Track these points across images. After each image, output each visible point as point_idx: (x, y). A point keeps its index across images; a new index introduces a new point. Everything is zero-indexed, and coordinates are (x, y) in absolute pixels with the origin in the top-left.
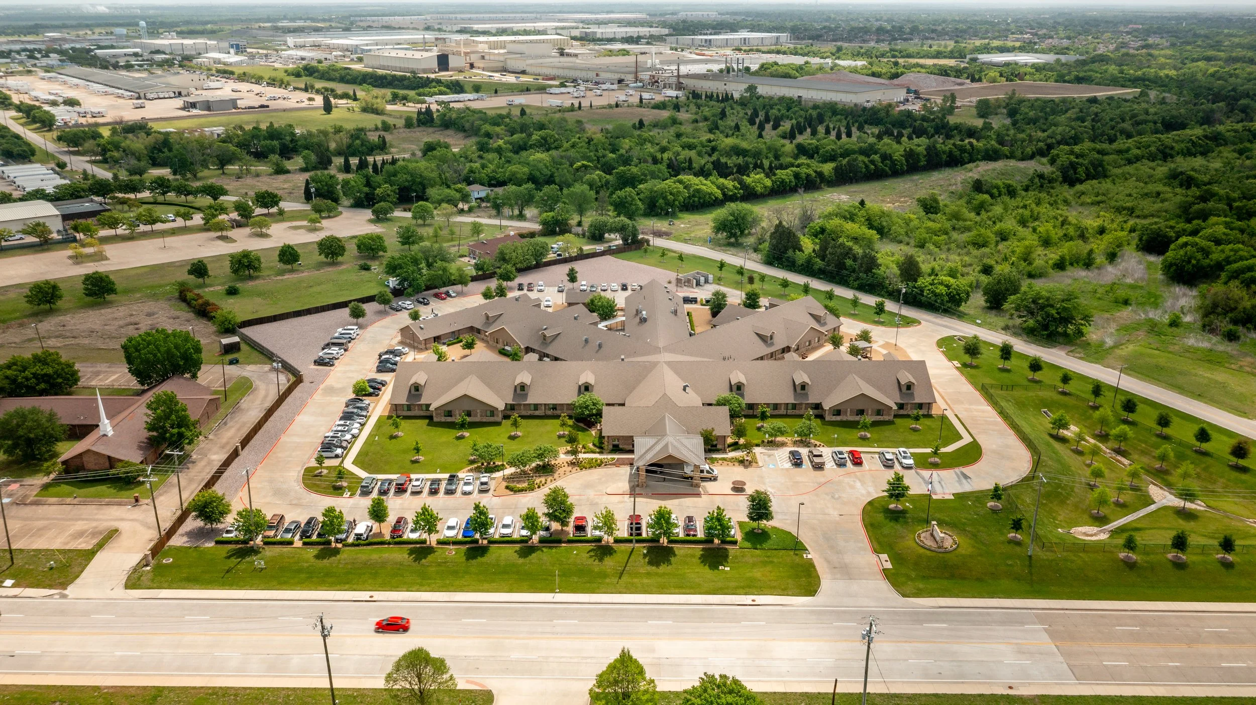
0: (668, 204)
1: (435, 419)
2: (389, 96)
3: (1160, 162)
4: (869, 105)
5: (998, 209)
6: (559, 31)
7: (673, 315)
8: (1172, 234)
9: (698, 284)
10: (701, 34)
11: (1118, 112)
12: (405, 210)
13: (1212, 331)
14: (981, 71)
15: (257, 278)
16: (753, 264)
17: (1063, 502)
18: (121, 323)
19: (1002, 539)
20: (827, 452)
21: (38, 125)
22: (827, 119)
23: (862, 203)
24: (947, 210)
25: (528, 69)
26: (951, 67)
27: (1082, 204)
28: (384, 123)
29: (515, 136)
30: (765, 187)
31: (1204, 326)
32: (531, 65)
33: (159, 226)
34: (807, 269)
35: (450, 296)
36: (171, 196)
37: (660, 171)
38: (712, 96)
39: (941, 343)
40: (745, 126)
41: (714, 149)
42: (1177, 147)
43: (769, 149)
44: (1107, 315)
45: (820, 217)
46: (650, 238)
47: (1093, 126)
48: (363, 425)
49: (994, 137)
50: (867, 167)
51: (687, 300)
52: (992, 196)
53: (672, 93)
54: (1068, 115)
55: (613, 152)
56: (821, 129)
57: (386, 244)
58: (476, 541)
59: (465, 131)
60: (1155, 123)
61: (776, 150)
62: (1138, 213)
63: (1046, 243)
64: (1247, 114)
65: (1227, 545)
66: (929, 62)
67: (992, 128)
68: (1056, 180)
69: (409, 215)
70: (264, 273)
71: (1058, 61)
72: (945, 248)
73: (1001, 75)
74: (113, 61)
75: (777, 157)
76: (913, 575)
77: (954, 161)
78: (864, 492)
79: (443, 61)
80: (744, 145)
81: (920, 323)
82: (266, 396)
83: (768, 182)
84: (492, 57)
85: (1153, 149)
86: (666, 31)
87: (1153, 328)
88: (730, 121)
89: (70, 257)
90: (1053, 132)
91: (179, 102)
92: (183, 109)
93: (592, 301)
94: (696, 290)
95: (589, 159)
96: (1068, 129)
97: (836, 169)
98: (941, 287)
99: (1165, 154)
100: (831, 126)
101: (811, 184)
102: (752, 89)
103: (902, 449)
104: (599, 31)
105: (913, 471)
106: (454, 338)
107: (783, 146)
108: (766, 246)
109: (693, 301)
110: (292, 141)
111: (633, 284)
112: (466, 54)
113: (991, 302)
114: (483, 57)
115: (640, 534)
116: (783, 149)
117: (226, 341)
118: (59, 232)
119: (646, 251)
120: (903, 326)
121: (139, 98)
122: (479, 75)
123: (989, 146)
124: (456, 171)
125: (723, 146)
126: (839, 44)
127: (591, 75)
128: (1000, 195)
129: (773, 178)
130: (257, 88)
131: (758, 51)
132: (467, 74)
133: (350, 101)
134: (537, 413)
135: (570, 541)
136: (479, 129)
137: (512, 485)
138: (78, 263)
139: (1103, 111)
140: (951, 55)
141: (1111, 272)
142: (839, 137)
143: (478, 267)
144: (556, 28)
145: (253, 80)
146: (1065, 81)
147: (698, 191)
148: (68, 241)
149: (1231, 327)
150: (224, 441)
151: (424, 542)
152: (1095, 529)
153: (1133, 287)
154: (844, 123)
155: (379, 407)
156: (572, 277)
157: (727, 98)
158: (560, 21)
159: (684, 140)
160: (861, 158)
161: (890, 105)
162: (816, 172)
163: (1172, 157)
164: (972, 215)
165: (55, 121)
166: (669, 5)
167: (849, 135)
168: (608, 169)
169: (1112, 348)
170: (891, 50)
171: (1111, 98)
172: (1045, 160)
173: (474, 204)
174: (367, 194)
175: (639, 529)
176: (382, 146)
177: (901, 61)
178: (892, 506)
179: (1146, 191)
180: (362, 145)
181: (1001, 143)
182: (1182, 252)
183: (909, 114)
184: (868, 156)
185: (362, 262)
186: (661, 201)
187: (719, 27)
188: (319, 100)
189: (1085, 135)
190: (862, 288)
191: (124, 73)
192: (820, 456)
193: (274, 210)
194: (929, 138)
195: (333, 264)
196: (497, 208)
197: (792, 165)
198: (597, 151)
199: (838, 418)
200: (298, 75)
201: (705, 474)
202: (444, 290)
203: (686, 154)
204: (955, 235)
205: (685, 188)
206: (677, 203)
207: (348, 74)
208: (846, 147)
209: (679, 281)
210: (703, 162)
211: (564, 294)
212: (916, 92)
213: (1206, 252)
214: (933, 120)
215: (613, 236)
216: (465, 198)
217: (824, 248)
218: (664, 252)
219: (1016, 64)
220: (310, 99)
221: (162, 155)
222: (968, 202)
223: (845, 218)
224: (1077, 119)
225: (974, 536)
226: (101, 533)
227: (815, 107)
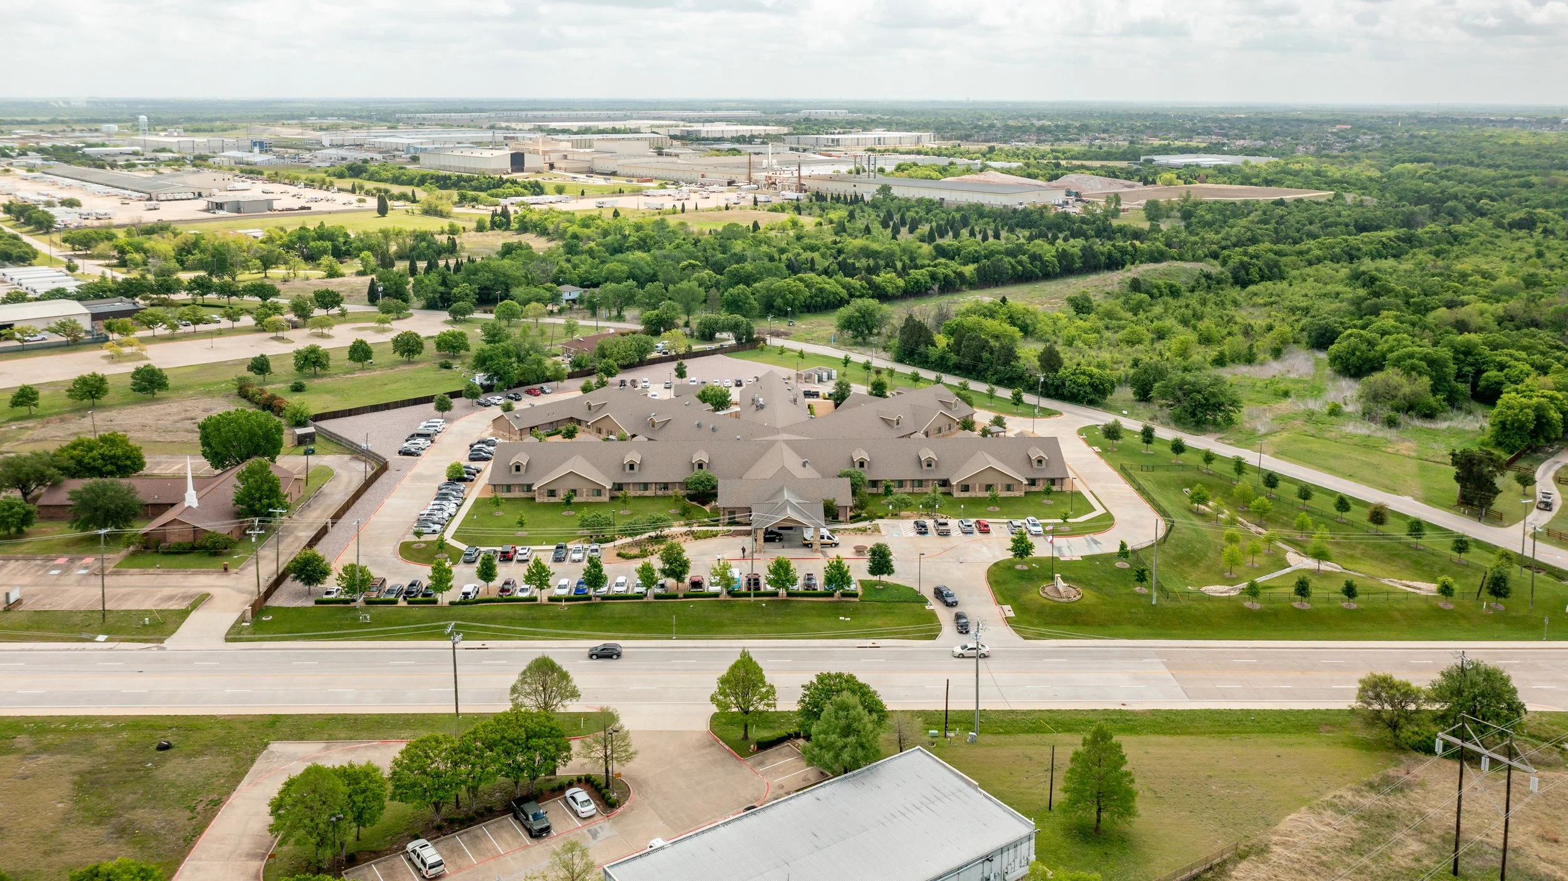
0: (787, 304)
1: (537, 500)
2: (456, 198)
3: (1345, 264)
4: (1020, 208)
5: (1158, 310)
6: (654, 130)
7: (792, 405)
8: (1341, 329)
9: (820, 380)
10: (827, 133)
11: (1305, 214)
12: (485, 312)
13: (1372, 419)
14: (1156, 173)
15: (323, 376)
16: (881, 361)
17: (1195, 564)
18: (175, 418)
19: (1127, 591)
20: (953, 523)
21: (32, 227)
22: (972, 222)
23: (1004, 300)
24: (1100, 309)
25: (620, 171)
26: (1122, 169)
27: (1254, 306)
28: (452, 226)
29: (609, 238)
30: (897, 287)
31: (1364, 414)
32: (623, 165)
33: (201, 327)
34: (941, 365)
35: (544, 392)
36: (212, 297)
37: (777, 268)
38: (839, 197)
39: (1080, 432)
40: (876, 227)
41: (840, 252)
42: (1365, 248)
43: (904, 251)
44: (1265, 406)
45: (957, 315)
46: (768, 337)
47: (1275, 229)
48: (459, 506)
49: (1162, 239)
50: (1013, 267)
51: (808, 394)
52: (1152, 296)
53: (794, 195)
54: (1250, 218)
55: (724, 252)
56: (965, 232)
57: (469, 342)
58: (589, 598)
59: (548, 234)
60: (1347, 225)
61: (912, 252)
62: (1313, 313)
63: (1206, 340)
64: (1455, 217)
65: (1350, 591)
66: (1097, 164)
67: (1161, 231)
68: (1226, 282)
69: (492, 317)
70: (332, 371)
71: (1246, 163)
72: (1096, 347)
73: (1179, 177)
74: (110, 159)
75: (912, 259)
76: (1036, 621)
77: (1113, 263)
78: (990, 555)
79: (517, 161)
80: (875, 246)
81: (1061, 414)
82: (349, 482)
83: (901, 283)
84: (576, 157)
85: (1337, 250)
86: (785, 130)
87: (1310, 415)
88: (860, 224)
89: (105, 357)
90: (1227, 233)
91: (202, 203)
92: (207, 210)
93: (704, 392)
94: (819, 386)
95: (696, 258)
96: (1243, 231)
97: (978, 270)
98: (1083, 377)
99: (1351, 256)
100: (977, 229)
101: (949, 286)
102: (885, 189)
103: (1030, 518)
104: (705, 129)
105: (1041, 538)
106: (553, 428)
107: (920, 247)
108: (895, 342)
109: (816, 395)
110: (345, 243)
111: (748, 378)
112: (545, 153)
113: (1139, 394)
114: (565, 157)
115: (759, 589)
116: (919, 251)
117: (300, 431)
118: (87, 332)
119: (762, 349)
120: (1042, 417)
121: (150, 199)
122: (562, 176)
123: (1153, 248)
124: (543, 272)
125: (850, 247)
126: (992, 144)
127: (696, 176)
128: (1161, 295)
129: (907, 278)
130: (292, 190)
131: (895, 151)
132: (546, 175)
133: (407, 203)
134: (647, 493)
135: (686, 596)
136: (565, 231)
137: (622, 551)
138: (114, 363)
139: (1289, 213)
140: (1123, 156)
141: (1274, 368)
142: (985, 238)
143: (575, 364)
144: (652, 126)
145: (287, 181)
146: (1251, 184)
147: (821, 290)
148: (99, 341)
149: (1392, 414)
150: (310, 520)
151: (535, 599)
152: (1227, 588)
153: (1296, 382)
154: (993, 226)
155: (475, 491)
156: (681, 373)
157: (856, 200)
158: (654, 119)
159: (806, 241)
160: (1007, 259)
161: (1045, 207)
162: (955, 272)
163: (1359, 259)
164: (1129, 315)
165: (55, 222)
166: (788, 102)
167: (997, 236)
168: (719, 268)
169: (1266, 435)
170: (1053, 151)
171: (1300, 201)
172: (1215, 262)
173: (564, 304)
174: (442, 293)
175: (757, 583)
176: (452, 249)
177: (1063, 163)
178: (1018, 567)
179: (1324, 291)
180: (428, 247)
181: (1169, 245)
182: (1345, 344)
183: (1066, 216)
184: (1015, 257)
185: (443, 361)
186: (779, 300)
187: (849, 125)
188: (372, 203)
189: (1266, 238)
190: (999, 383)
191: (125, 172)
192: (946, 524)
193: (335, 311)
194: (1087, 239)
195: (409, 362)
196: (593, 308)
197: (929, 266)
198: (705, 250)
199: (967, 495)
200: (341, 176)
201: (826, 540)
202: (538, 386)
203: (808, 255)
204: (1107, 334)
205: (807, 286)
206: (797, 302)
207: (403, 174)
208: (992, 248)
209: (799, 376)
210: (827, 264)
211: (672, 390)
212: (1077, 194)
213: (1371, 344)
214: (1094, 223)
215: (725, 335)
216: (555, 298)
217: (958, 343)
218: (782, 351)
219: (1198, 166)
220: (360, 201)
221: (191, 257)
222: (1126, 302)
223: (985, 316)
224: (1261, 222)
225: (1099, 589)
226: (191, 597)
227: (959, 209)
